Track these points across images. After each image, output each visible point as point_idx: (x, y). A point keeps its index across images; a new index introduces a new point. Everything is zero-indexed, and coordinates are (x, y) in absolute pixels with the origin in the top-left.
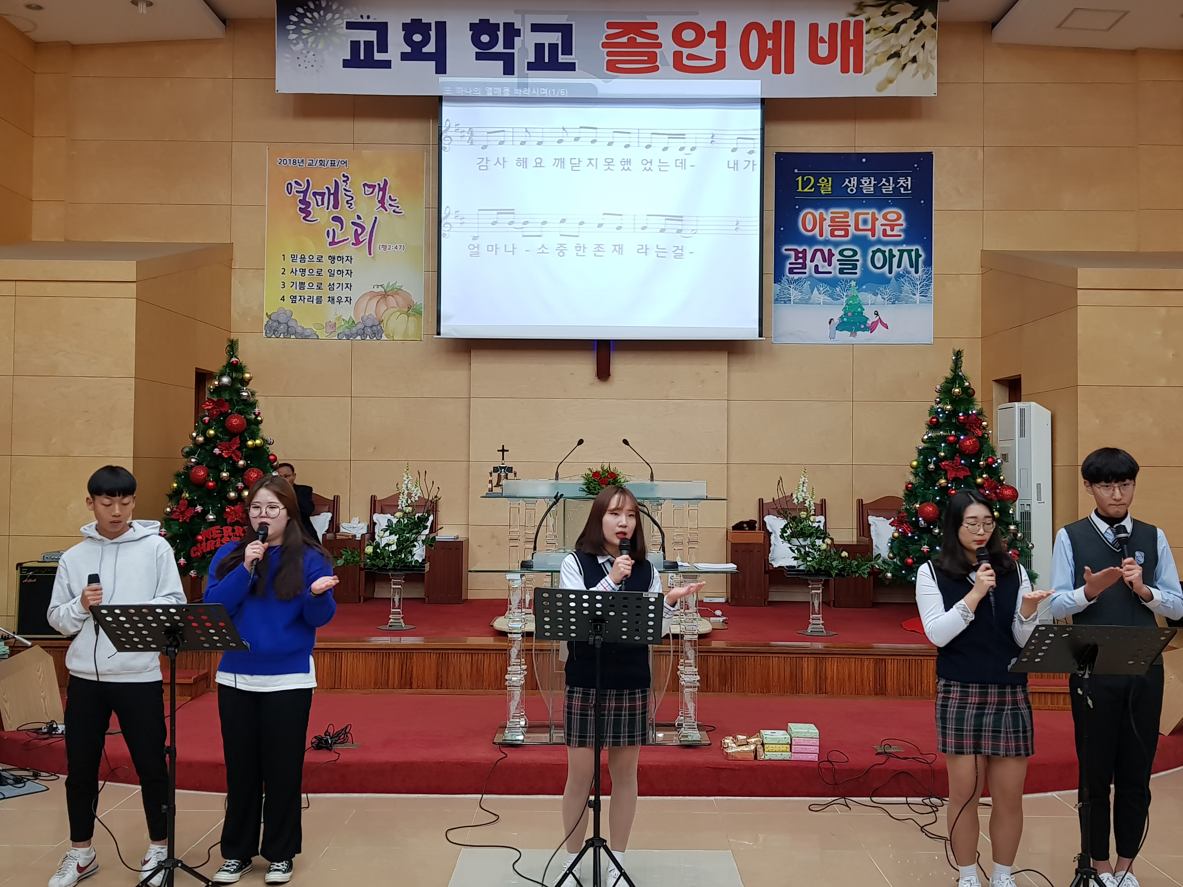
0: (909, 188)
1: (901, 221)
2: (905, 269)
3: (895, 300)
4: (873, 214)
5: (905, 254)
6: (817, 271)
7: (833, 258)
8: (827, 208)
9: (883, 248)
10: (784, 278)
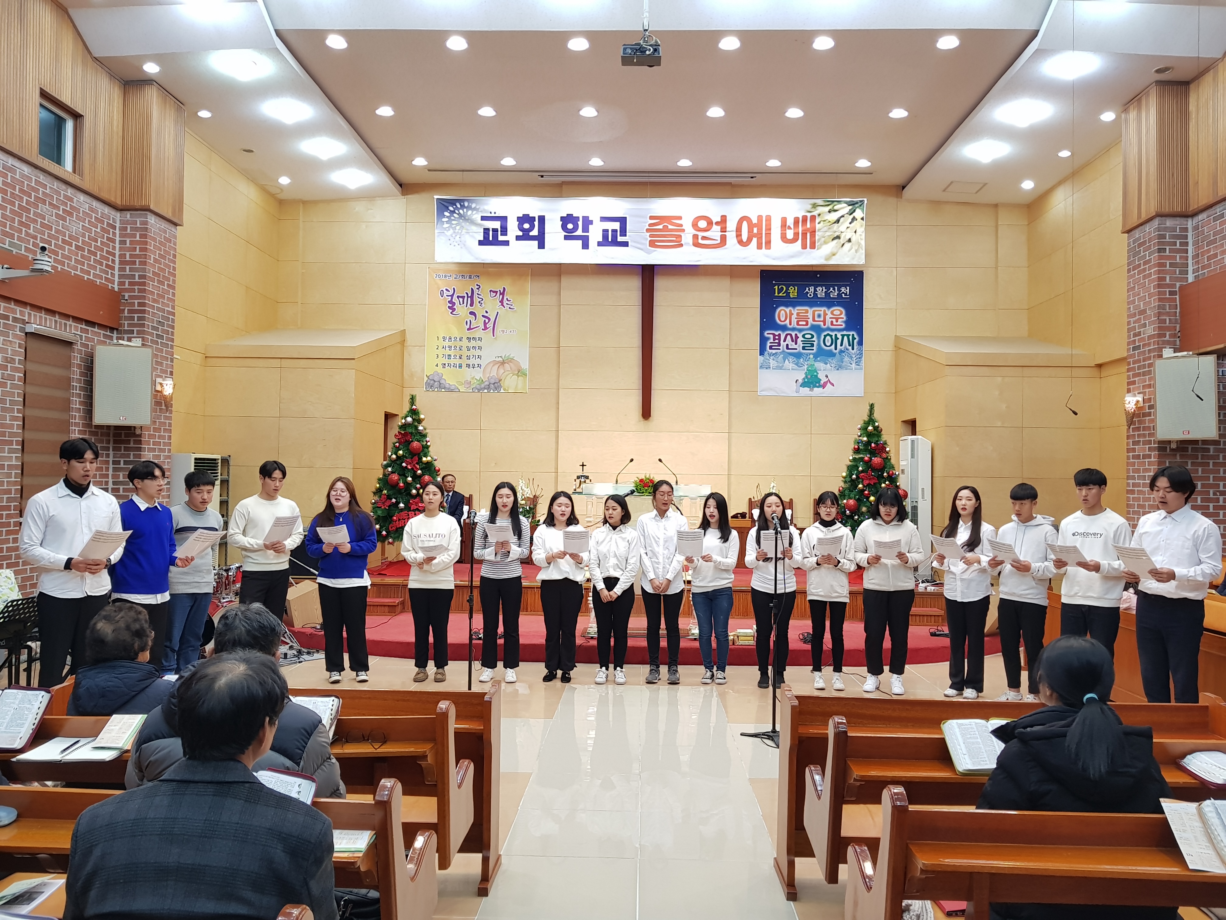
0: (848, 294)
1: (843, 316)
2: (845, 347)
3: (839, 367)
4: (825, 311)
5: (845, 338)
6: (788, 348)
7: (798, 340)
8: (794, 306)
9: (831, 333)
10: (766, 353)
